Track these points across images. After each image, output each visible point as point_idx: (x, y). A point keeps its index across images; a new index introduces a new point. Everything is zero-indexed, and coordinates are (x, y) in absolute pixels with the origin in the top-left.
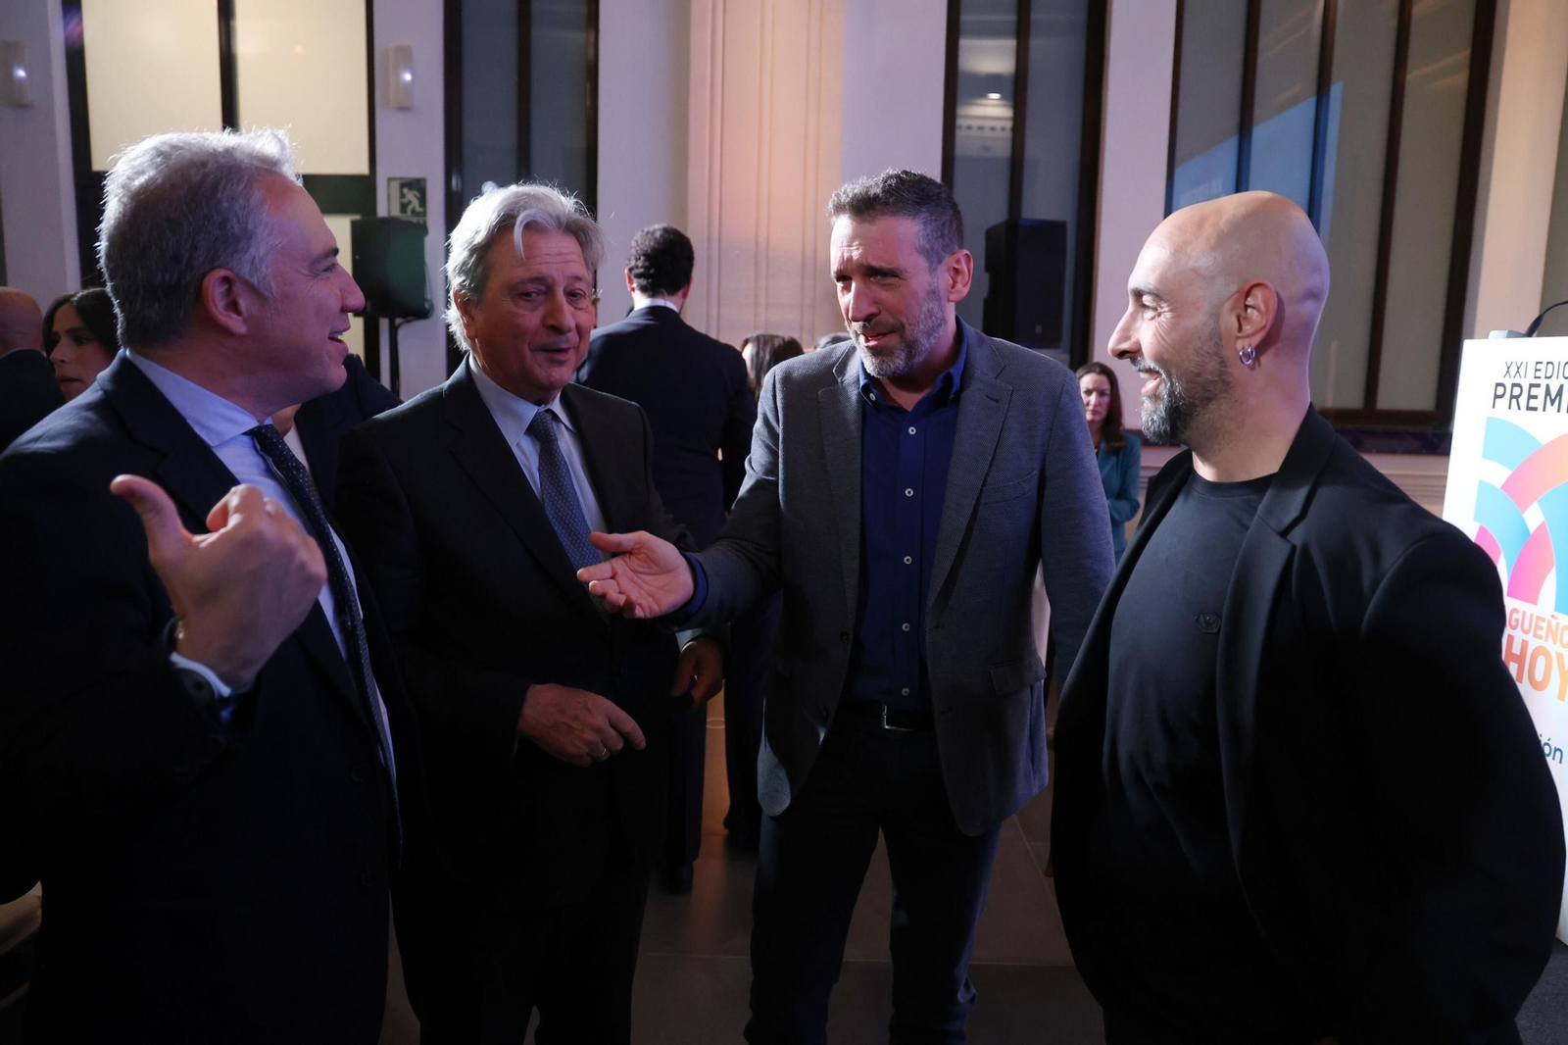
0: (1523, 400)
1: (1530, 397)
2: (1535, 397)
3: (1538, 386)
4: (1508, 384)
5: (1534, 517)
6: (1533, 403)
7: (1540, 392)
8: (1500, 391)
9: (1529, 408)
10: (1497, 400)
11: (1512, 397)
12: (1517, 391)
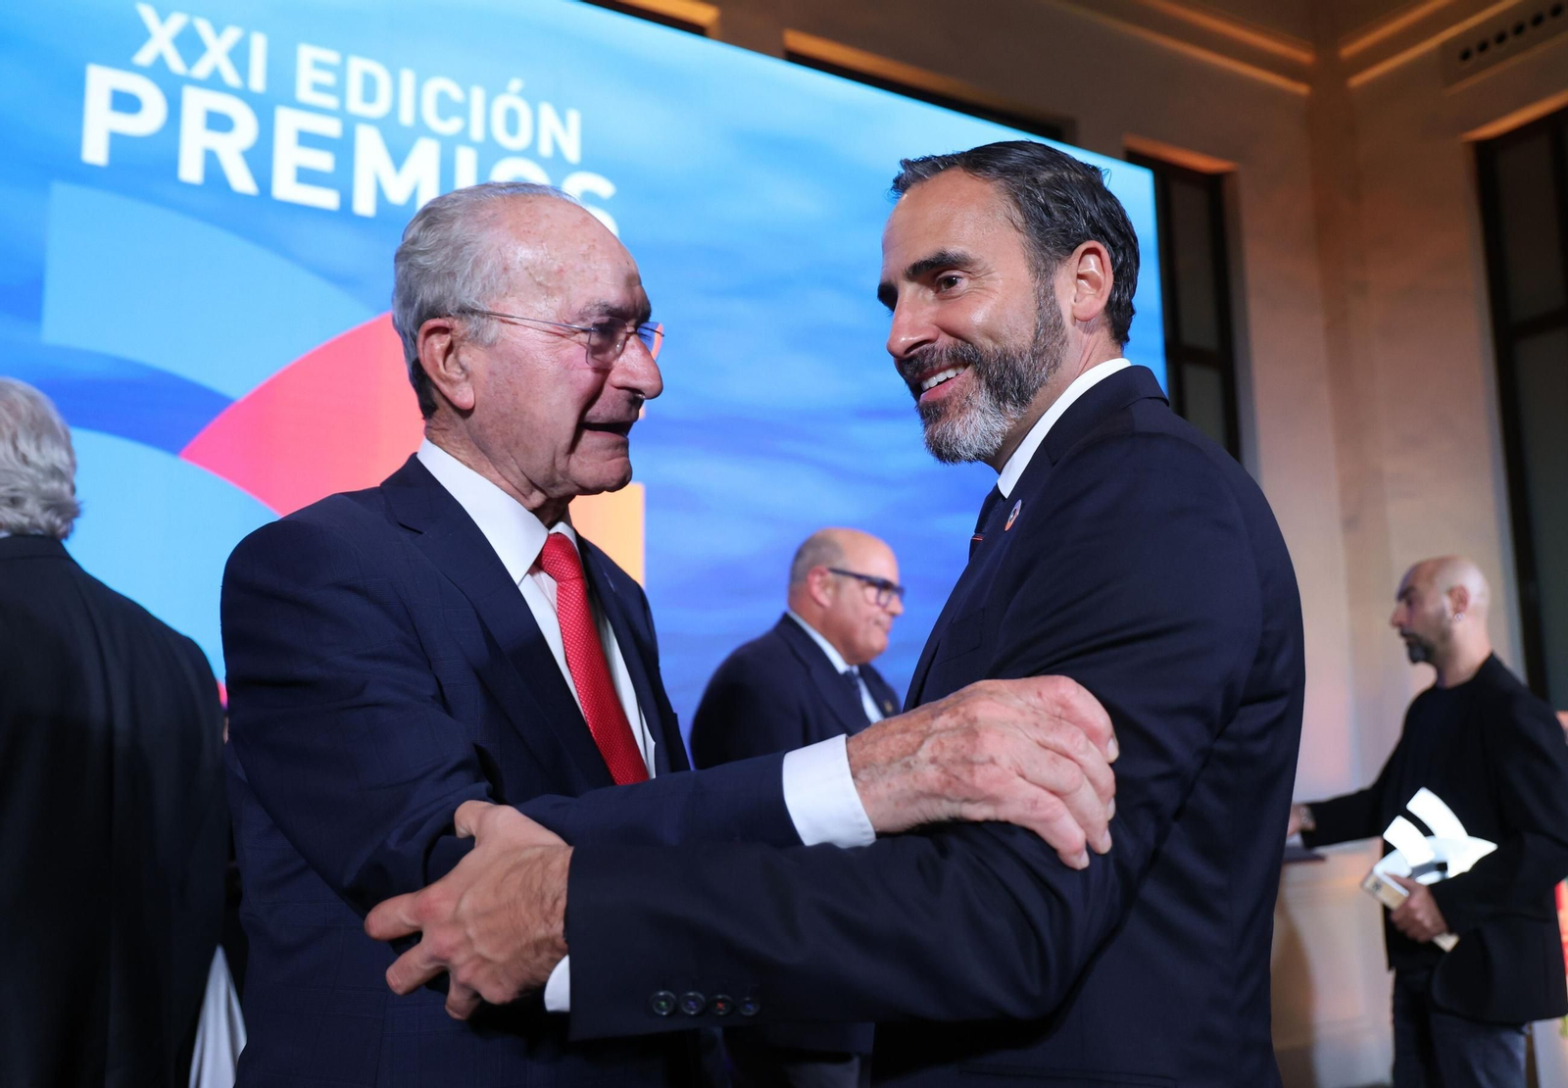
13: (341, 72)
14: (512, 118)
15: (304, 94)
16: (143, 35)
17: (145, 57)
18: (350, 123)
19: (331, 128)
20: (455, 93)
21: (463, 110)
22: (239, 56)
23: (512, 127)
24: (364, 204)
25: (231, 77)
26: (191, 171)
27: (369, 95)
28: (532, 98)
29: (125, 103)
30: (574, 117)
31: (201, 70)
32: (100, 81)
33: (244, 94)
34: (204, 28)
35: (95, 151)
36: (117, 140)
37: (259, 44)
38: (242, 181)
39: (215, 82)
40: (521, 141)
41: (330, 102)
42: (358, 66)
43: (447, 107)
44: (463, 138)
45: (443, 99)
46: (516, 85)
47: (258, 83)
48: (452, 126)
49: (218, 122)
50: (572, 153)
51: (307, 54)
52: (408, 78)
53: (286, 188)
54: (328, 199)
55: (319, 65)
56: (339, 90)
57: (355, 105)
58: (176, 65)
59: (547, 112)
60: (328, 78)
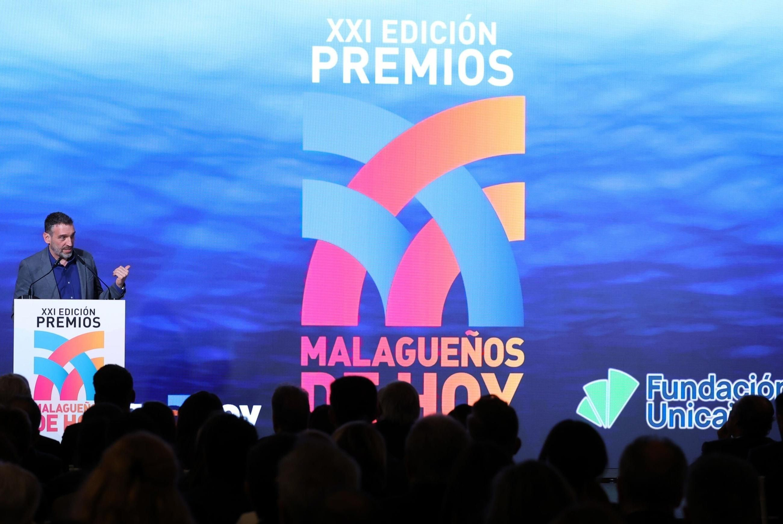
0: (55, 323)
1: (58, 322)
2: (62, 322)
3: (63, 318)
4: (45, 317)
5: (69, 368)
6: (60, 324)
7: (65, 320)
8: (41, 320)
9: (58, 326)
10: (40, 324)
11: (48, 322)
12: (50, 320)
13: (398, 27)
14: (467, 31)
15: (386, 40)
16: (330, 30)
17: (330, 39)
18: (402, 47)
19: (395, 51)
20: (443, 26)
21: (446, 33)
22: (361, 31)
23: (467, 36)
24: (409, 80)
25: (360, 40)
26: (347, 79)
27: (409, 34)
28: (475, 21)
29: (325, 58)
30: (494, 25)
31: (349, 40)
32: (317, 51)
33: (364, 45)
34: (349, 22)
35: (316, 79)
36: (322, 72)
37: (368, 23)
38: (364, 80)
39: (354, 43)
40: (471, 41)
41: (395, 41)
42: (405, 23)
43: (440, 33)
44: (447, 45)
45: (438, 28)
46: (468, 16)
47: (368, 40)
48: (443, 39)
49: (356, 58)
50: (493, 42)
51: (386, 23)
52: (424, 24)
53: (380, 79)
54: (394, 81)
55: (390, 27)
56: (398, 36)
57: (404, 40)
58: (341, 39)
59: (482, 25)
60: (393, 31)
